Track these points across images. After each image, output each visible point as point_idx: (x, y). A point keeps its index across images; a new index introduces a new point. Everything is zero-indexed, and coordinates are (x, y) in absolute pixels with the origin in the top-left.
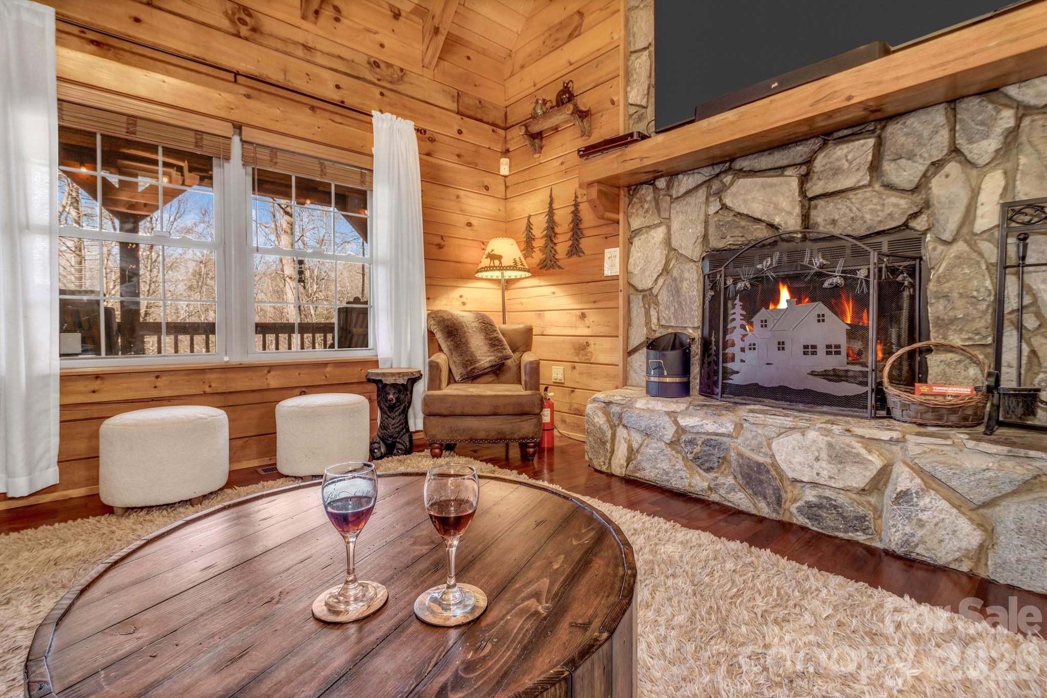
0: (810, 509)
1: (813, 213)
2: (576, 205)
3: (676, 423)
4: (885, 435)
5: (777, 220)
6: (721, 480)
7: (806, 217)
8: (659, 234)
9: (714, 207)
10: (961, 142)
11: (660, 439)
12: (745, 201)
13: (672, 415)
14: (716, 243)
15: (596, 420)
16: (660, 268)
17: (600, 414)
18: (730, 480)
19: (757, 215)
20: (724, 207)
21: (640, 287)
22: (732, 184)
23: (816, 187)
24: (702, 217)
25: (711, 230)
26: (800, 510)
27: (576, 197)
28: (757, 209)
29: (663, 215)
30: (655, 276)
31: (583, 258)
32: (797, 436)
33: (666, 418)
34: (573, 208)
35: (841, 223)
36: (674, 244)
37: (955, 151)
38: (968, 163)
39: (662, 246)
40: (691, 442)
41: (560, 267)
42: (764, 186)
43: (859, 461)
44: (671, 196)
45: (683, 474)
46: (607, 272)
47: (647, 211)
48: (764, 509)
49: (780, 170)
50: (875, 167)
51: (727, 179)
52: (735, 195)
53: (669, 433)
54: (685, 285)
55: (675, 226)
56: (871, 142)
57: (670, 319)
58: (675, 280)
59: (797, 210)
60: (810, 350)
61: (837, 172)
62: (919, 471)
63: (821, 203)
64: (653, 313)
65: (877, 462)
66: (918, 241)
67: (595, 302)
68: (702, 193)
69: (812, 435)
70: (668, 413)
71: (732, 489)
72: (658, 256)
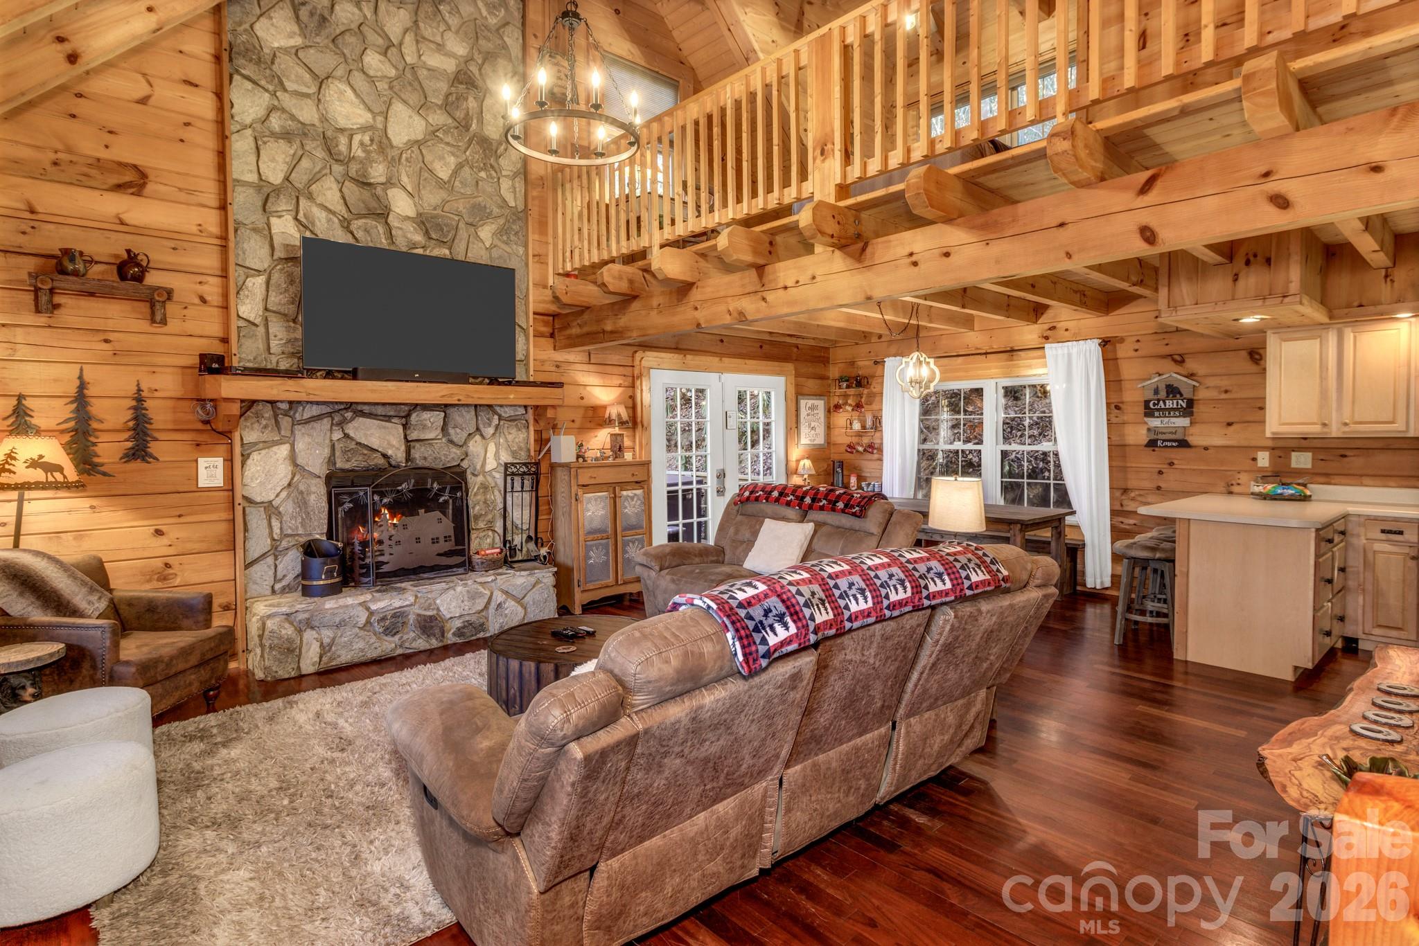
0: (459, 632)
1: (412, 451)
2: (139, 399)
3: (368, 609)
4: (489, 579)
5: (390, 452)
6: (405, 637)
7: (408, 452)
8: (284, 450)
9: (337, 435)
10: (481, 426)
11: (354, 626)
12: (366, 435)
13: (362, 604)
14: (340, 464)
15: (284, 632)
16: (285, 483)
17: (287, 625)
18: (412, 635)
19: (375, 447)
20: (347, 436)
21: (258, 499)
22: (352, 419)
23: (414, 435)
24: (327, 441)
25: (338, 453)
26: (454, 634)
27: (139, 390)
28: (374, 442)
29: (283, 433)
30: (279, 489)
31: (154, 464)
32: (452, 592)
33: (360, 608)
34: (134, 403)
35: (429, 459)
36: (299, 461)
37: (478, 429)
38: (482, 435)
39: (287, 462)
40: (383, 619)
41: (104, 474)
42: (380, 427)
43: (481, 595)
44: (293, 418)
45: (377, 645)
46: (203, 482)
47: (266, 427)
48: (435, 643)
49: (388, 418)
50: (444, 429)
51: (349, 415)
52: (356, 429)
53: (363, 617)
54: (313, 497)
55: (300, 446)
56: (442, 414)
57: (297, 528)
58: (302, 493)
59: (403, 448)
60: (435, 541)
61: (424, 427)
62: (506, 593)
63: (417, 445)
64: (276, 524)
65: (488, 593)
66: (464, 472)
67: (180, 516)
68: (326, 422)
69: (459, 589)
70: (360, 604)
71: (414, 640)
72: (283, 472)
